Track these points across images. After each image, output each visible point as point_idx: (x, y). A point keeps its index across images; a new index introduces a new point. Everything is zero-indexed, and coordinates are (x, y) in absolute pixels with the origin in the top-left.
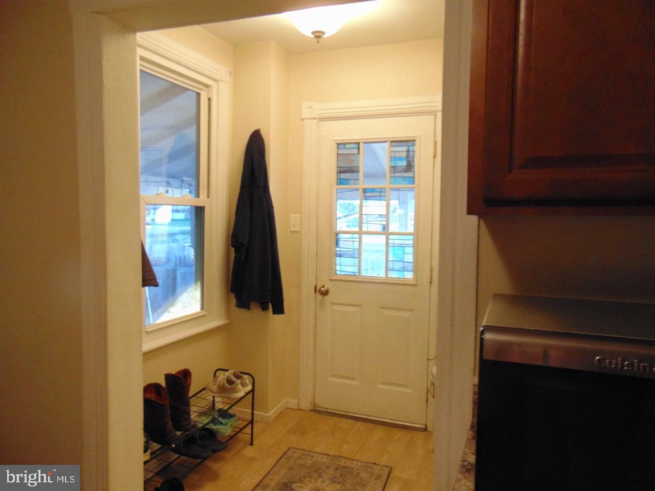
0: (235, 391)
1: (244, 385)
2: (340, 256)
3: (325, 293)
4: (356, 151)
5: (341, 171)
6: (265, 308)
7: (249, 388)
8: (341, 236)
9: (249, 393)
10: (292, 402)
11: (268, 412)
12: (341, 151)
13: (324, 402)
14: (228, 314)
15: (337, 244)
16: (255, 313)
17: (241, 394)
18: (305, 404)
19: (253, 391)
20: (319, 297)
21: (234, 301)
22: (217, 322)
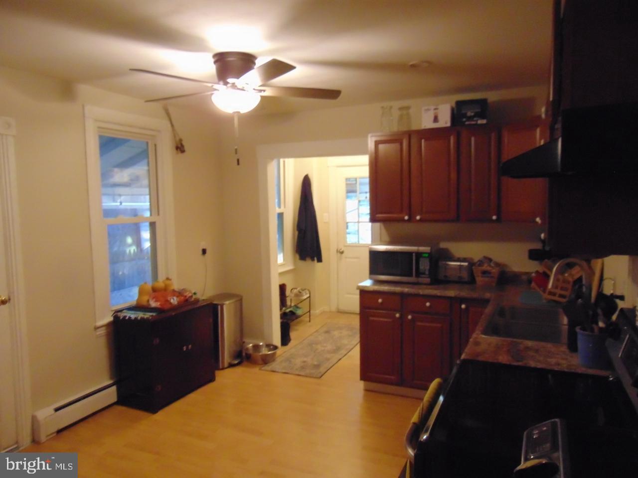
0: (302, 296)
1: (306, 294)
2: (349, 234)
3: (342, 253)
4: (355, 182)
5: (348, 192)
6: (313, 260)
7: (308, 295)
8: (349, 224)
9: (308, 297)
10: (326, 309)
11: (316, 311)
12: (349, 182)
13: (342, 307)
14: (295, 263)
15: (347, 228)
16: (309, 262)
17: (305, 297)
18: (334, 309)
19: (310, 297)
20: (339, 254)
21: (298, 256)
22: (290, 267)
